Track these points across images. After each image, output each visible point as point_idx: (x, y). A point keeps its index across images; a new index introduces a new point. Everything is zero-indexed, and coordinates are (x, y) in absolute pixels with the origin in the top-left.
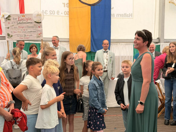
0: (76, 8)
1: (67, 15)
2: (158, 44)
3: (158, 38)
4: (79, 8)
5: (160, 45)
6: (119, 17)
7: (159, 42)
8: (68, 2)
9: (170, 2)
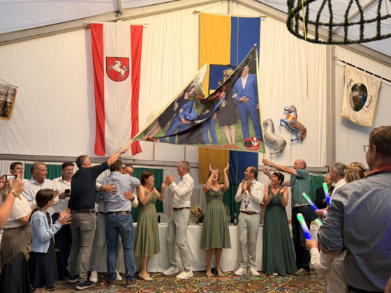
3: (327, 166)
9: (343, 116)
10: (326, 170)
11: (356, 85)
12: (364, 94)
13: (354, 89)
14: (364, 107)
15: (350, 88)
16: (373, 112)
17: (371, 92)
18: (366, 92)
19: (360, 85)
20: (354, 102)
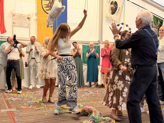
0: (43, 17)
1: (35, 22)
2: (99, 45)
3: (99, 41)
4: (44, 17)
5: (100, 46)
6: (72, 25)
7: (99, 44)
8: (37, 12)
9: (106, 17)
10: (98, 43)
11: (112, 2)
12: (116, 6)
13: (111, 3)
14: (116, 13)
15: (110, 3)
16: (120, 15)
17: (119, 5)
18: (117, 5)
19: (114, 2)
20: (111, 10)
